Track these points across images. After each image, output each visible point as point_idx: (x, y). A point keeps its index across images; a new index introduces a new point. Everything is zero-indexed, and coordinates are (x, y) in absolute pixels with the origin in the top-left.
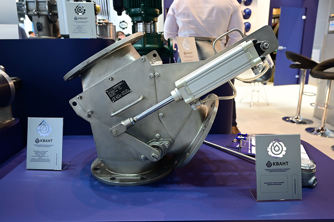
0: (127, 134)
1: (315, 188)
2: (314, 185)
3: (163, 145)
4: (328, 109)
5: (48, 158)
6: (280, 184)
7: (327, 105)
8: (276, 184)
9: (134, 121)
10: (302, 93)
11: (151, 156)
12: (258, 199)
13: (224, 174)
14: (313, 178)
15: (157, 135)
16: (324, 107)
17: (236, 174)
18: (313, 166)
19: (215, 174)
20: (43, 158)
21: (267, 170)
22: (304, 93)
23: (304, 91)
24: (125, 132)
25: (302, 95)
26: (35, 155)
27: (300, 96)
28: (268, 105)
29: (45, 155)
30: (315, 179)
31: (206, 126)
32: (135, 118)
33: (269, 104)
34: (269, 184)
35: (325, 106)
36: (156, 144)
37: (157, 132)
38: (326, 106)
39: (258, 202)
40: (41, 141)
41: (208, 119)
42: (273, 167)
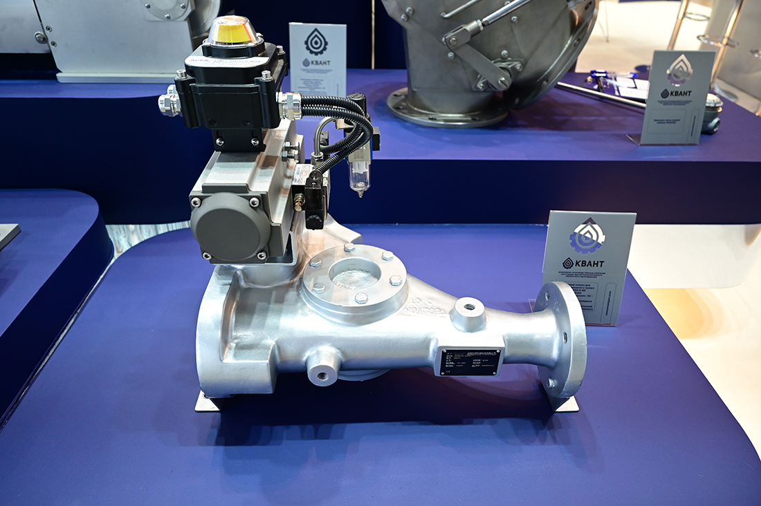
0: (469, 47)
1: (714, 135)
2: (715, 130)
3: (513, 68)
4: (728, 47)
5: (324, 90)
6: (674, 122)
7: (728, 38)
8: (669, 122)
9: (483, 25)
10: (684, 14)
11: (500, 82)
12: (642, 142)
13: (585, 118)
14: (716, 121)
15: (505, 52)
16: (721, 43)
17: (602, 118)
18: (719, 103)
19: (574, 118)
20: (317, 90)
21: (661, 102)
22: (688, 15)
23: (688, 11)
24: (468, 43)
25: (683, 18)
26: (304, 86)
27: (679, 22)
28: (608, 41)
29: (320, 86)
30: (718, 122)
31: (580, 37)
32: (484, 20)
33: (610, 39)
34: (660, 122)
35: (723, 40)
36: (504, 65)
37: (505, 48)
38: (725, 41)
39: (641, 145)
40: (312, 63)
41: (581, 28)
42: (670, 98)
